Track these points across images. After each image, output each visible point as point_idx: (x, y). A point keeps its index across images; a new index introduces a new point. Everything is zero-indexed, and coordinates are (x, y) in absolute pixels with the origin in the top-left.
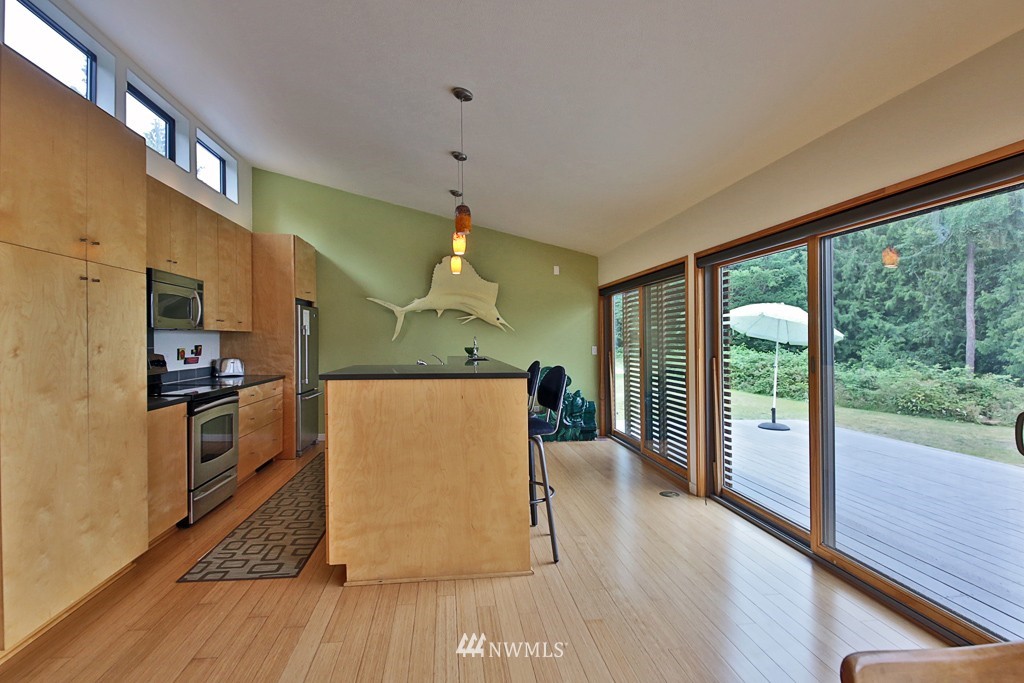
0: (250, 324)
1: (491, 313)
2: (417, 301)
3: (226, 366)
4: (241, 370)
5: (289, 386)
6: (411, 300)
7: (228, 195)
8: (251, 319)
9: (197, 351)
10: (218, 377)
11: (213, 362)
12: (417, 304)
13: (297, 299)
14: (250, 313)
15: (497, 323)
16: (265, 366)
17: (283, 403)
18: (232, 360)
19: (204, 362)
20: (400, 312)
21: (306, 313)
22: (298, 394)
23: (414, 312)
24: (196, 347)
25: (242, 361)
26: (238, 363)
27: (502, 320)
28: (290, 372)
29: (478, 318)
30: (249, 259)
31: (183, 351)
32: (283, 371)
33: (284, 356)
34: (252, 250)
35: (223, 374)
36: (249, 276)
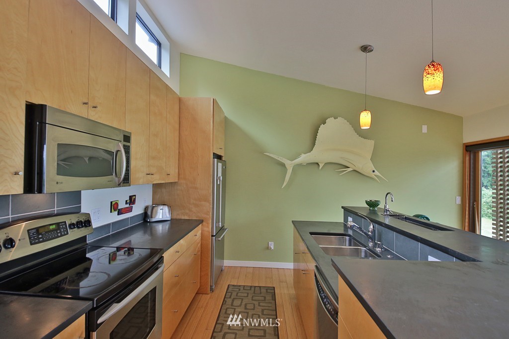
0: (177, 175)
1: (367, 167)
2: (303, 156)
3: (157, 212)
4: (168, 216)
5: (206, 229)
6: (298, 155)
7: (162, 69)
8: (177, 171)
9: (132, 200)
10: (149, 222)
11: (146, 208)
12: (304, 158)
13: (214, 153)
14: (177, 166)
15: (373, 175)
16: (187, 211)
17: (201, 244)
18: (161, 207)
19: (138, 210)
20: (290, 165)
21: (220, 165)
22: (212, 236)
23: (300, 165)
24: (131, 197)
25: (169, 207)
26: (166, 209)
27: (377, 173)
28: (208, 217)
29: (354, 170)
30: (177, 118)
31: (117, 204)
32: (202, 216)
33: (203, 203)
34: (180, 112)
35: (154, 220)
36: (177, 134)
